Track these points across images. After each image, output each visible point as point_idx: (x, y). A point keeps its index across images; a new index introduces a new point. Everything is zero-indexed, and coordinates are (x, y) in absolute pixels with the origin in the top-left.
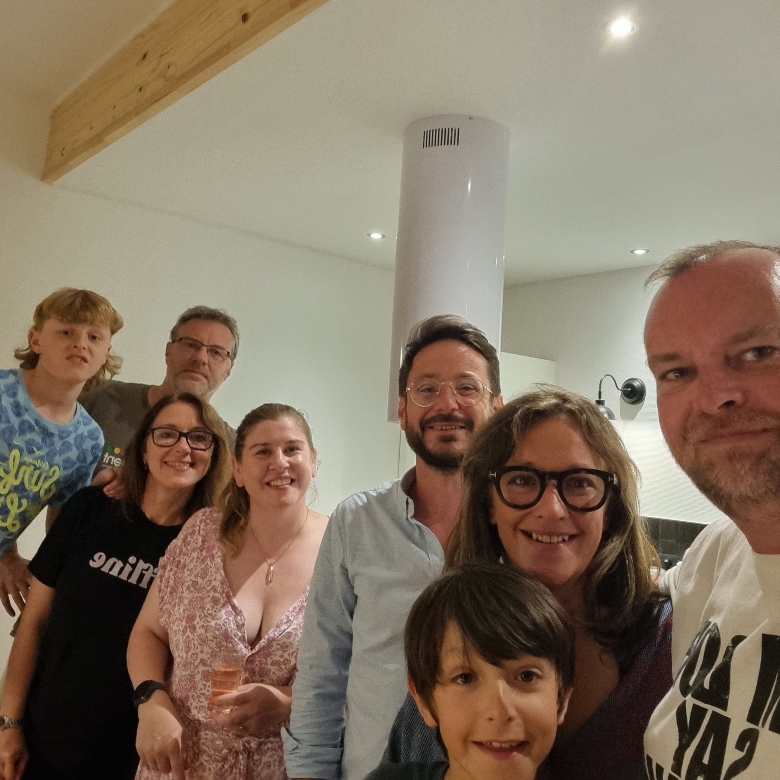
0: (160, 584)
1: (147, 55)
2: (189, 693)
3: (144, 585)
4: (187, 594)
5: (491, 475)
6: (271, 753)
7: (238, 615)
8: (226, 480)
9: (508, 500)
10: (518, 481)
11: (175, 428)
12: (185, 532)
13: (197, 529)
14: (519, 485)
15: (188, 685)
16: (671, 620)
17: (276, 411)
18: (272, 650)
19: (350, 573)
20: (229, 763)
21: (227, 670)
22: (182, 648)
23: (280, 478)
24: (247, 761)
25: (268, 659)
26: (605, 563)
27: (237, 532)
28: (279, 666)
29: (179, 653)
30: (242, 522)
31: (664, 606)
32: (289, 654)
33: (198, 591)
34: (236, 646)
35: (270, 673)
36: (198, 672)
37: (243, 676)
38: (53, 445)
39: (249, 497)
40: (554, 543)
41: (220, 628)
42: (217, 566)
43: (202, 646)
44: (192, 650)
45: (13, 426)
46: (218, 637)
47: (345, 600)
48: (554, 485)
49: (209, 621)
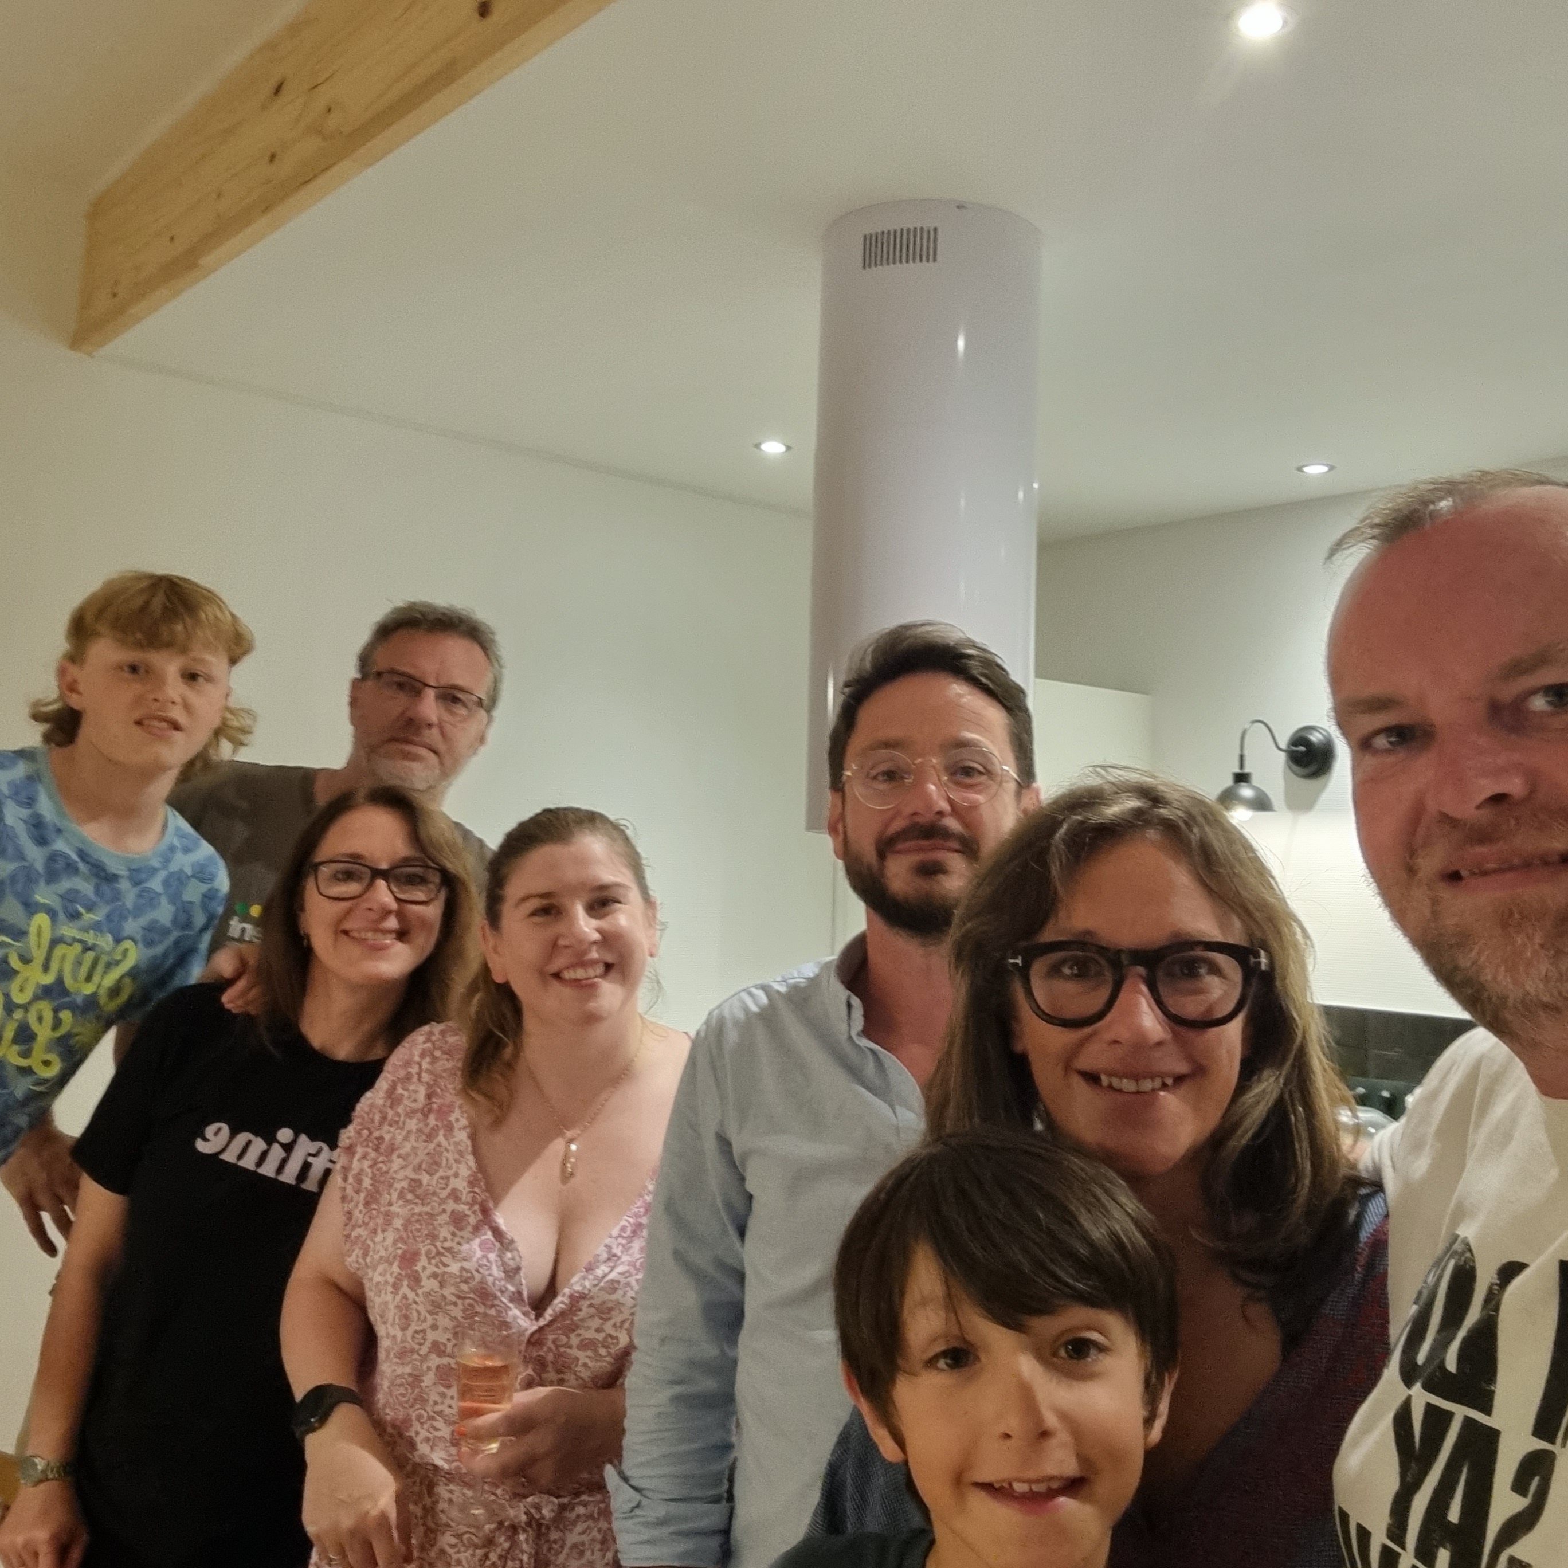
0: (343, 1185)
1: (283, 86)
2: (411, 1411)
3: (310, 1185)
4: (400, 1207)
5: (1011, 961)
6: (585, 1525)
7: (507, 1249)
8: (473, 967)
9: (1047, 1011)
10: (1067, 971)
11: (363, 862)
12: (390, 1077)
13: (414, 1070)
14: (1067, 978)
15: (408, 1395)
16: (1385, 1234)
17: (568, 824)
18: (579, 1318)
19: (736, 1150)
20: (499, 1550)
21: (489, 1363)
22: (394, 1320)
23: (582, 963)
24: (537, 1544)
25: (572, 1336)
26: (1248, 1122)
27: (497, 1076)
28: (595, 1351)
29: (387, 1328)
30: (508, 1052)
31: (1370, 1205)
32: (614, 1326)
33: (422, 1200)
34: (504, 1314)
35: (576, 1366)
36: (429, 1368)
37: (519, 1374)
38: (118, 899)
39: (520, 1002)
40: (1145, 1093)
41: (469, 1278)
42: (460, 1148)
43: (435, 1316)
44: (413, 1324)
45: (31, 866)
46: (468, 1295)
47: (728, 1205)
48: (1141, 976)
49: (448, 1263)
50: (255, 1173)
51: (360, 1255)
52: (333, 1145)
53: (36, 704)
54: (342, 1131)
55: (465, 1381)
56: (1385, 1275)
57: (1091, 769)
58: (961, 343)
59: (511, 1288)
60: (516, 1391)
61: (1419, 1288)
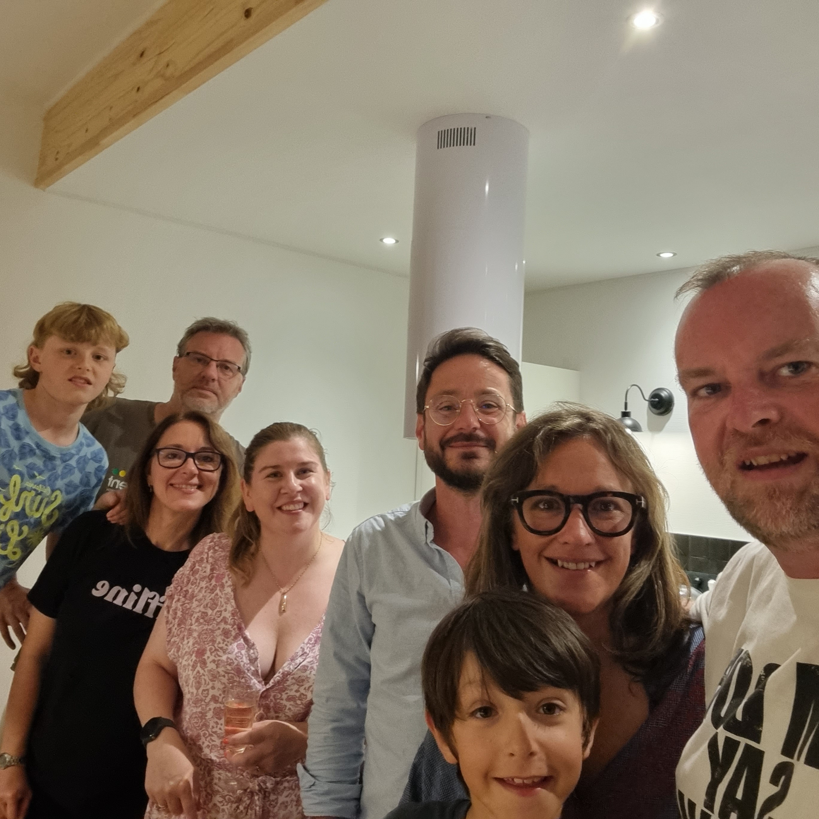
0: (167, 615)
1: (144, 52)
2: (200, 731)
3: (150, 614)
4: (196, 626)
5: (513, 500)
6: (288, 792)
7: (251, 648)
8: (235, 503)
9: (531, 527)
10: (542, 507)
11: (181, 449)
12: (192, 560)
13: (205, 556)
14: (542, 510)
15: (199, 723)
16: (703, 648)
17: (287, 431)
18: (287, 684)
19: (367, 601)
20: (244, 804)
21: (241, 707)
22: (192, 684)
23: (292, 502)
24: (264, 802)
25: (283, 694)
26: (633, 589)
27: (247, 560)
28: (295, 701)
29: (189, 689)
30: (252, 548)
31: (696, 633)
32: (305, 689)
33: (208, 623)
34: (249, 681)
35: (285, 709)
36: (210, 709)
37: (257, 712)
38: (55, 469)
39: (260, 522)
40: (581, 570)
41: (231, 663)
42: (228, 596)
43: (214, 682)
44: (202, 686)
45: (13, 450)
46: (231, 672)
47: (362, 629)
48: (579, 509)
49: (221, 655)
50: (121, 607)
51: (176, 651)
52: (162, 594)
53: (16, 368)
54: (168, 587)
55: (228, 716)
56: (703, 670)
57: (556, 403)
58: (487, 188)
59: (253, 669)
60: (254, 722)
61: (722, 677)
